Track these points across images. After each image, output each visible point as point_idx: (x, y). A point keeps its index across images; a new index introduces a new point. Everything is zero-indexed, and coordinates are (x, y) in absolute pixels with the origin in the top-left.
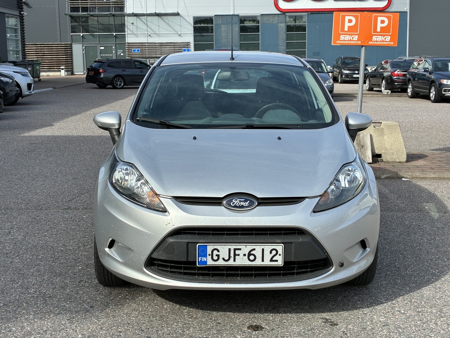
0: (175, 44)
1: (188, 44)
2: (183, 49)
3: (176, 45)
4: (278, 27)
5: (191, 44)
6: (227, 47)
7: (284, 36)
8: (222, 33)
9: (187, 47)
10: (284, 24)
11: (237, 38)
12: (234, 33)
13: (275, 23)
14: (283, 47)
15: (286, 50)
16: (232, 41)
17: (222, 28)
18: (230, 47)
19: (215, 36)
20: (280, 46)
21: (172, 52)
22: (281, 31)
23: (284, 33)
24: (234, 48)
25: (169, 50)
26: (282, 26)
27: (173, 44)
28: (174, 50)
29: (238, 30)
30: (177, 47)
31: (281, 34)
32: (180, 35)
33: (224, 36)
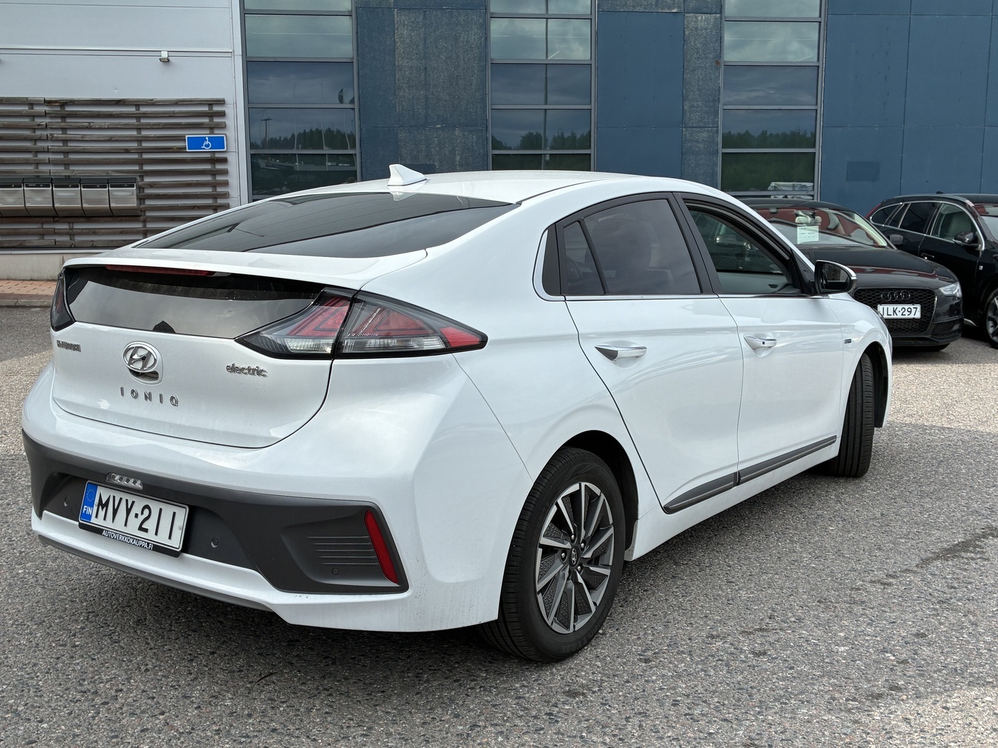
0: (143, 109)
1: (216, 108)
2: (189, 134)
3: (146, 115)
4: (686, 33)
5: (228, 110)
6: (425, 130)
7: (711, 79)
8: (397, 56)
9: (212, 128)
10: (716, 19)
11: (474, 82)
12: (462, 58)
13: (668, 9)
14: (705, 135)
15: (723, 148)
16: (448, 98)
17: (396, 31)
18: (439, 128)
19: (358, 73)
20: (694, 129)
21: (127, 151)
22: (698, 52)
23: (714, 64)
24: (463, 135)
25: (110, 140)
26: (706, 29)
27: (132, 109)
28: (139, 140)
29: (481, 43)
30: (154, 124)
31: (700, 67)
32: (169, 60)
33: (411, 74)
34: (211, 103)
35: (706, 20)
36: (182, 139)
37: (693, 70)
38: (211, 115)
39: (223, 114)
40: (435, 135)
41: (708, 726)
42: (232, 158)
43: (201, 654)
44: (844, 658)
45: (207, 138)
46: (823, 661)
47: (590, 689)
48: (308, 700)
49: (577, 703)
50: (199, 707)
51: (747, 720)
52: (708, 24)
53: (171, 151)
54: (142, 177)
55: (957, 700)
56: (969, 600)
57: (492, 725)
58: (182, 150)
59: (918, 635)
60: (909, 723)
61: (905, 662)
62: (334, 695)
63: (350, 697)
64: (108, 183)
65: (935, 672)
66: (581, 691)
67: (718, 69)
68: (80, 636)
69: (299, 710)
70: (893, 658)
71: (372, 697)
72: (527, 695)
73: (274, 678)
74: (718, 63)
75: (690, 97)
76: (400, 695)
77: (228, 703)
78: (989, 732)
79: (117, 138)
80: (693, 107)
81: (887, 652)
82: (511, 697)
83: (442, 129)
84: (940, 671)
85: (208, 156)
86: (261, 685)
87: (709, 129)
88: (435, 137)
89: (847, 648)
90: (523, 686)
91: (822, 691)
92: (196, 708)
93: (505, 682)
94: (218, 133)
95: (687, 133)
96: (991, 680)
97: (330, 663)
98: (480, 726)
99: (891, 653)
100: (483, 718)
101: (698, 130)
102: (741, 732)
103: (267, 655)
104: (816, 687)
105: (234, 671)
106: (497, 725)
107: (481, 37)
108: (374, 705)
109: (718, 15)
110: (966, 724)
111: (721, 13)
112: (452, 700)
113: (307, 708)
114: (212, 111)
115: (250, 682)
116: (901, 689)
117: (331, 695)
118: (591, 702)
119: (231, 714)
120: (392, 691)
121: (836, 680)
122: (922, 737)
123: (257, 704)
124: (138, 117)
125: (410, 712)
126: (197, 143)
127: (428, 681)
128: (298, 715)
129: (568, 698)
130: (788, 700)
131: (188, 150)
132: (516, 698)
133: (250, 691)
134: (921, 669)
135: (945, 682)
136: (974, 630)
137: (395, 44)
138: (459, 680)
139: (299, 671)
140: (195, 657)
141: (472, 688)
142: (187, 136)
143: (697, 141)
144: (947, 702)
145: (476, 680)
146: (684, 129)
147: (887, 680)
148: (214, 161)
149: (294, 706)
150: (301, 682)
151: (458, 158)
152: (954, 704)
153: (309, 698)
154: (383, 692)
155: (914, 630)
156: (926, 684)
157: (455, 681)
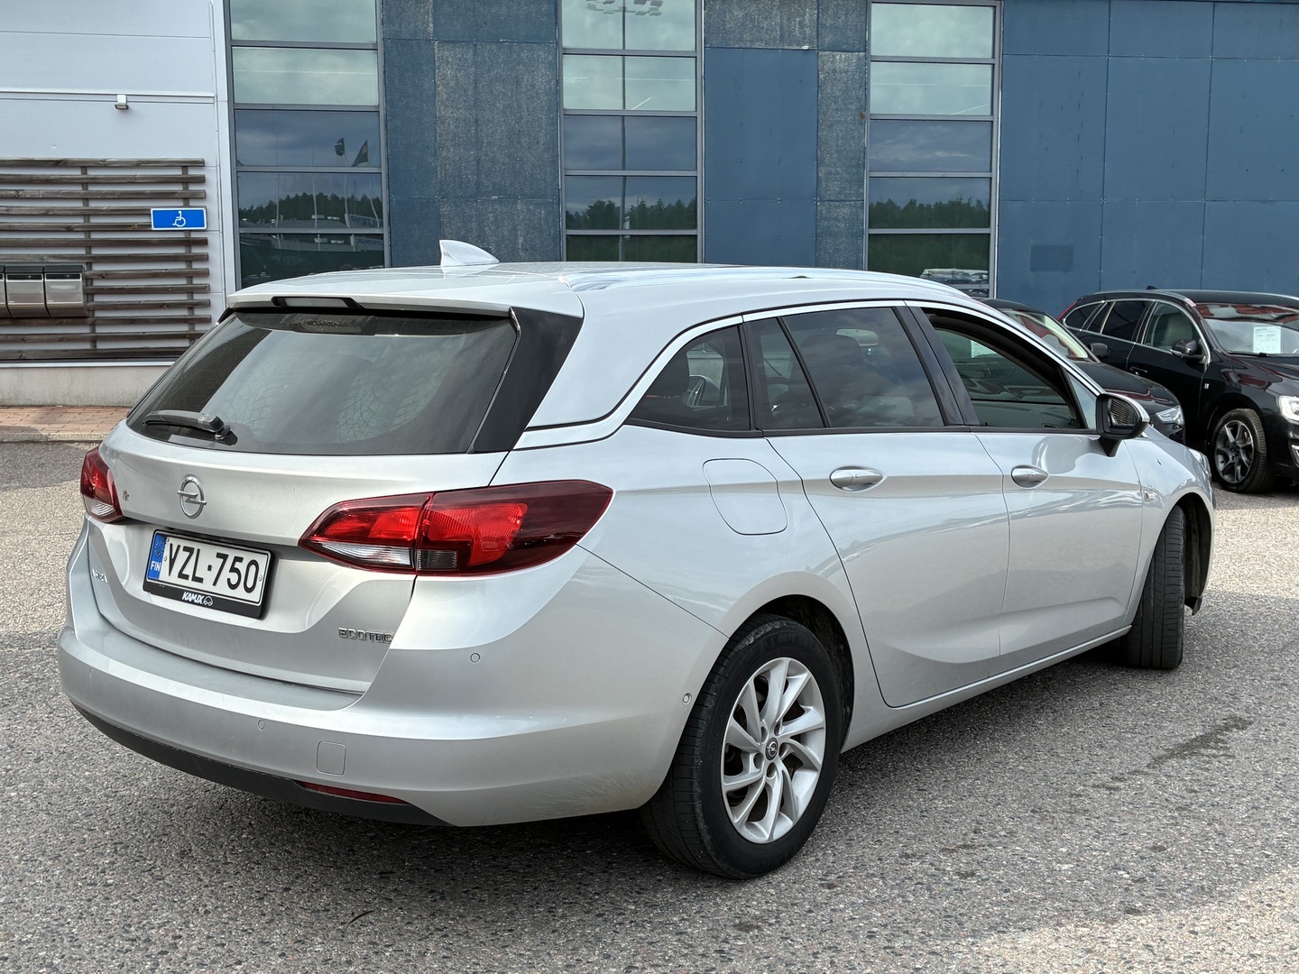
0: (92, 173)
1: (192, 172)
2: (156, 206)
3: (95, 181)
4: (821, 77)
5: (209, 174)
6: (477, 202)
7: (853, 138)
8: (438, 104)
9: (186, 199)
10: (859, 59)
11: (542, 141)
12: (525, 107)
13: (798, 45)
14: (846, 210)
15: (870, 227)
16: (507, 160)
17: (437, 71)
18: (495, 200)
19: (386, 126)
20: (832, 203)
21: (69, 229)
22: (836, 102)
23: (857, 117)
24: (528, 209)
25: (46, 214)
26: (847, 71)
27: (77, 173)
28: (87, 215)
29: (550, 89)
30: (107, 193)
31: (839, 122)
32: (127, 107)
33: (457, 127)
34: (185, 165)
35: (847, 60)
36: (145, 212)
37: (830, 126)
38: (186, 181)
39: (201, 180)
40: (490, 209)
41: (913, 961)
42: (213, 239)
43: (271, 891)
44: (1069, 878)
45: (180, 212)
46: (1044, 881)
47: (765, 921)
48: (419, 942)
49: (751, 937)
50: (283, 955)
51: (959, 952)
52: (849, 65)
53: (130, 229)
54: (90, 265)
55: (1206, 923)
56: (1213, 805)
57: (652, 966)
58: (145, 228)
59: (1154, 848)
60: (1152, 951)
61: (1141, 880)
62: (450, 935)
63: (470, 938)
64: (44, 273)
65: (1178, 891)
66: (755, 923)
67: (862, 124)
68: (111, 873)
69: (409, 955)
70: (1127, 876)
71: (498, 937)
72: (689, 930)
73: (370, 917)
74: (862, 116)
75: (827, 161)
76: (532, 934)
77: (319, 948)
78: (1245, 958)
79: (56, 212)
80: (830, 173)
81: (1119, 869)
82: (670, 933)
83: (500, 201)
84: (1184, 889)
85: (182, 235)
86: (356, 926)
87: (852, 203)
88: (491, 212)
89: (1072, 866)
90: (683, 919)
91: (1046, 916)
92: (280, 956)
93: (659, 915)
94: (195, 205)
95: (822, 208)
96: (1244, 899)
97: (438, 897)
98: (637, 968)
99: (1124, 870)
100: (639, 958)
101: (837, 204)
102: (954, 966)
103: (357, 890)
104: (1038, 912)
105: (319, 911)
106: (658, 966)
107: (551, 80)
108: (503, 947)
109: (862, 54)
110: (1219, 950)
111: (865, 51)
112: (599, 939)
113: (420, 952)
114: (187, 176)
115: (342, 924)
116: (1139, 912)
117: (446, 936)
118: (769, 936)
119: (326, 961)
120: (522, 929)
121: (1061, 904)
122: (1168, 967)
123: (356, 948)
124: (85, 183)
125: (549, 954)
126: (165, 219)
127: (564, 916)
128: (410, 960)
129: (739, 932)
130: (1007, 928)
131: (153, 228)
132: (677, 934)
133: (344, 933)
134: (1161, 888)
135: (1190, 903)
136: (1221, 841)
137: (435, 89)
138: (604, 914)
139: (401, 908)
140: (266, 895)
141: (620, 924)
142: (152, 210)
143: (836, 219)
144: (1194, 925)
145: (624, 914)
146: (819, 204)
147: (1122, 902)
148: (189, 243)
149: (402, 951)
150: (406, 921)
151: (521, 240)
152: (1203, 928)
153: (420, 940)
154: (511, 931)
155: (1150, 843)
156: (1168, 905)
157: (599, 915)
